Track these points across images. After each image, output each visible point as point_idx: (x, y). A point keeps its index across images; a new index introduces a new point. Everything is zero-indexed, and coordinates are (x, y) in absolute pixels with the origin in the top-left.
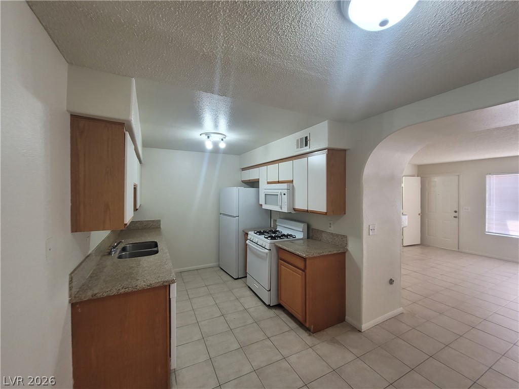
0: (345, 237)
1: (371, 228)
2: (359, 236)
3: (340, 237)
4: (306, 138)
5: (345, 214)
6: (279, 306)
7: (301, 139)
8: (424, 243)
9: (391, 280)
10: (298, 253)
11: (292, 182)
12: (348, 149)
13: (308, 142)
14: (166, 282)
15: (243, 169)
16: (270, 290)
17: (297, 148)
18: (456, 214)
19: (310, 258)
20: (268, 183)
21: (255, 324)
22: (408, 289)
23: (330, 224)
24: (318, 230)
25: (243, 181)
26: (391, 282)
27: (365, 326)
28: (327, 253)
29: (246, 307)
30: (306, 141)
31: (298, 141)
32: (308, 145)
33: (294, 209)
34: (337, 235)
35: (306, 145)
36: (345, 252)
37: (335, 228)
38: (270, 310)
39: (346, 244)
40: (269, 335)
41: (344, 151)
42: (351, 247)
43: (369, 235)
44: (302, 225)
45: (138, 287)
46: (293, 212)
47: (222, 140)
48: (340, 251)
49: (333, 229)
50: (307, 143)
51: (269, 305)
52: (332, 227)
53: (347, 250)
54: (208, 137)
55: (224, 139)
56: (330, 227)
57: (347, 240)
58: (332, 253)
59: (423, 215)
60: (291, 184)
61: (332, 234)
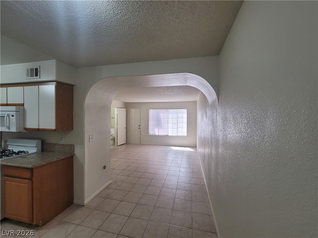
0: (73, 145)
1: (90, 137)
2: (82, 143)
3: (69, 146)
5: (72, 129)
7: (32, 70)
8: (127, 143)
9: (104, 166)
10: (23, 166)
11: (23, 105)
12: (75, 85)
13: (39, 73)
17: (28, 76)
18: (139, 127)
19: (37, 168)
22: (116, 168)
23: (62, 138)
24: (51, 144)
26: (105, 167)
27: (86, 201)
28: (55, 160)
30: (36, 72)
31: (28, 70)
32: (39, 75)
33: (26, 129)
34: (67, 145)
35: (37, 75)
36: (73, 156)
37: (66, 140)
39: (74, 150)
41: (72, 86)
42: (77, 152)
43: (89, 142)
44: (35, 141)
46: (25, 131)
48: (68, 156)
49: (63, 142)
50: (37, 73)
52: (63, 140)
53: (74, 154)
56: (62, 140)
57: (74, 147)
58: (61, 159)
59: (127, 128)
60: (21, 107)
61: (63, 145)
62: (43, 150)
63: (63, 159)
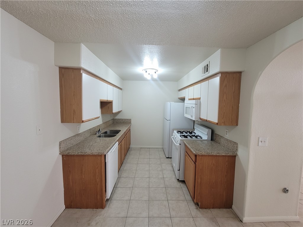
0: (236, 144)
1: (260, 140)
2: (247, 145)
3: (232, 143)
4: (207, 65)
5: (237, 125)
6: (183, 182)
7: (205, 67)
11: (200, 99)
12: (243, 71)
13: (208, 68)
14: (100, 153)
15: (179, 90)
16: (179, 170)
17: (202, 73)
20: (189, 99)
21: (164, 189)
23: (227, 132)
24: (219, 135)
25: (179, 98)
26: (285, 190)
27: (247, 219)
28: (215, 154)
29: (165, 177)
31: (203, 68)
32: (208, 71)
33: (200, 118)
34: (231, 141)
36: (235, 156)
37: (230, 135)
38: (179, 183)
39: (237, 149)
40: (169, 199)
41: (240, 73)
42: (241, 153)
43: (258, 146)
44: (207, 130)
45: (87, 153)
46: (200, 120)
47: (155, 72)
48: (229, 155)
49: (228, 136)
51: (179, 179)
52: (228, 134)
53: (237, 155)
54: (146, 72)
55: (156, 72)
56: (227, 134)
60: (199, 101)
61: (227, 140)
62: (212, 140)
63: (223, 156)
